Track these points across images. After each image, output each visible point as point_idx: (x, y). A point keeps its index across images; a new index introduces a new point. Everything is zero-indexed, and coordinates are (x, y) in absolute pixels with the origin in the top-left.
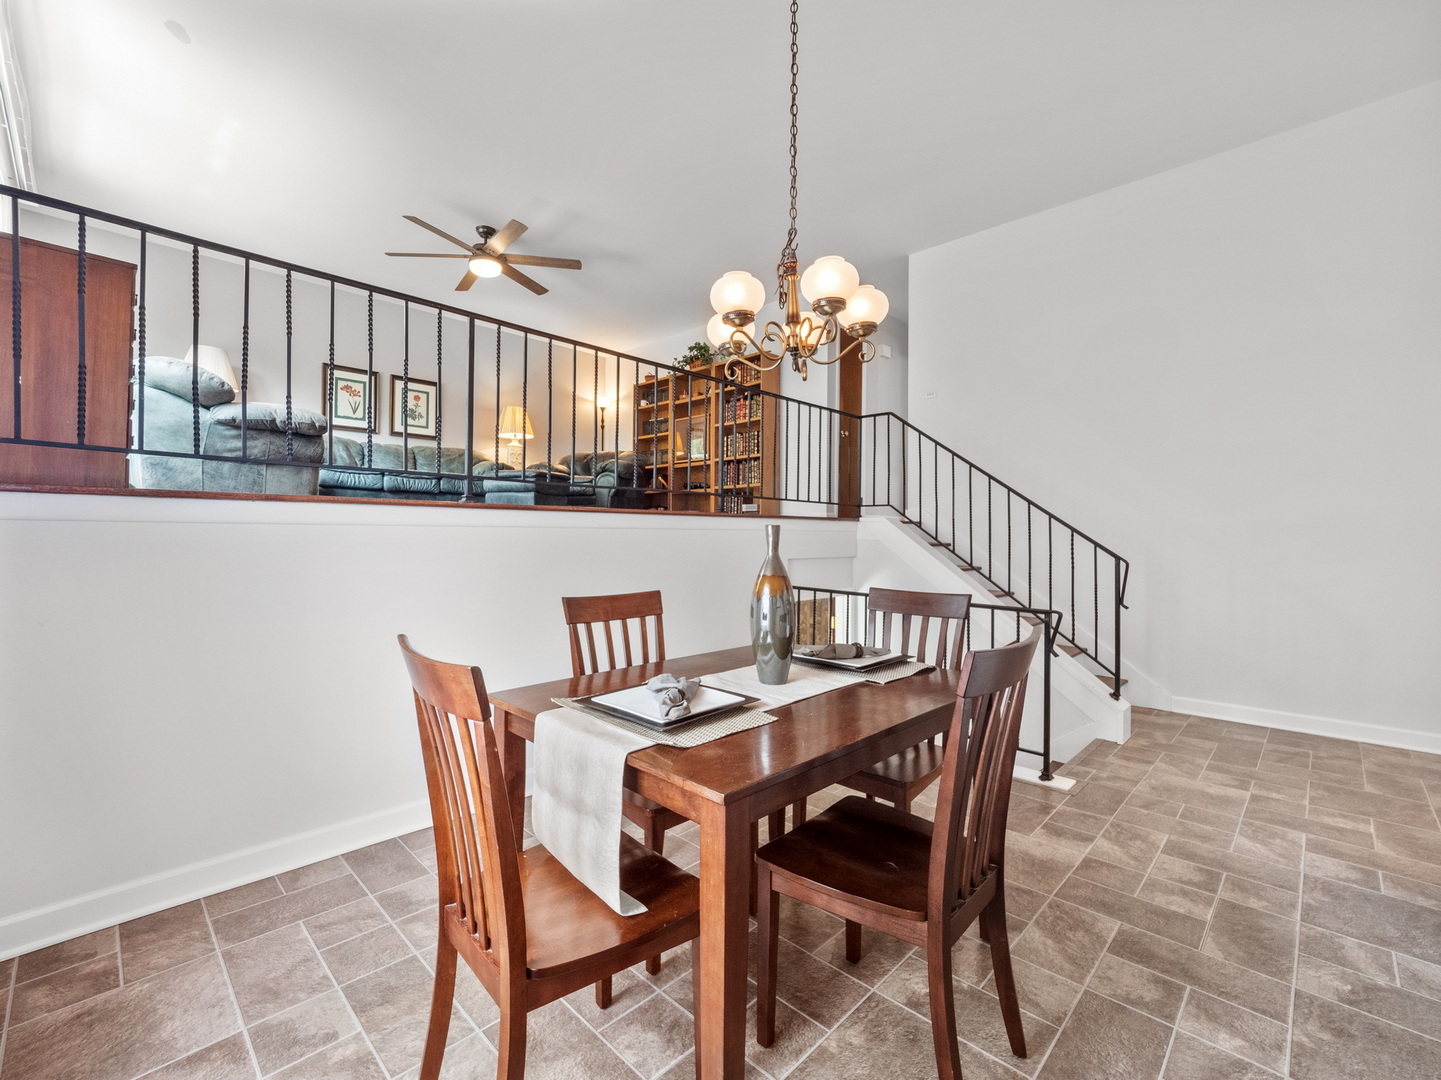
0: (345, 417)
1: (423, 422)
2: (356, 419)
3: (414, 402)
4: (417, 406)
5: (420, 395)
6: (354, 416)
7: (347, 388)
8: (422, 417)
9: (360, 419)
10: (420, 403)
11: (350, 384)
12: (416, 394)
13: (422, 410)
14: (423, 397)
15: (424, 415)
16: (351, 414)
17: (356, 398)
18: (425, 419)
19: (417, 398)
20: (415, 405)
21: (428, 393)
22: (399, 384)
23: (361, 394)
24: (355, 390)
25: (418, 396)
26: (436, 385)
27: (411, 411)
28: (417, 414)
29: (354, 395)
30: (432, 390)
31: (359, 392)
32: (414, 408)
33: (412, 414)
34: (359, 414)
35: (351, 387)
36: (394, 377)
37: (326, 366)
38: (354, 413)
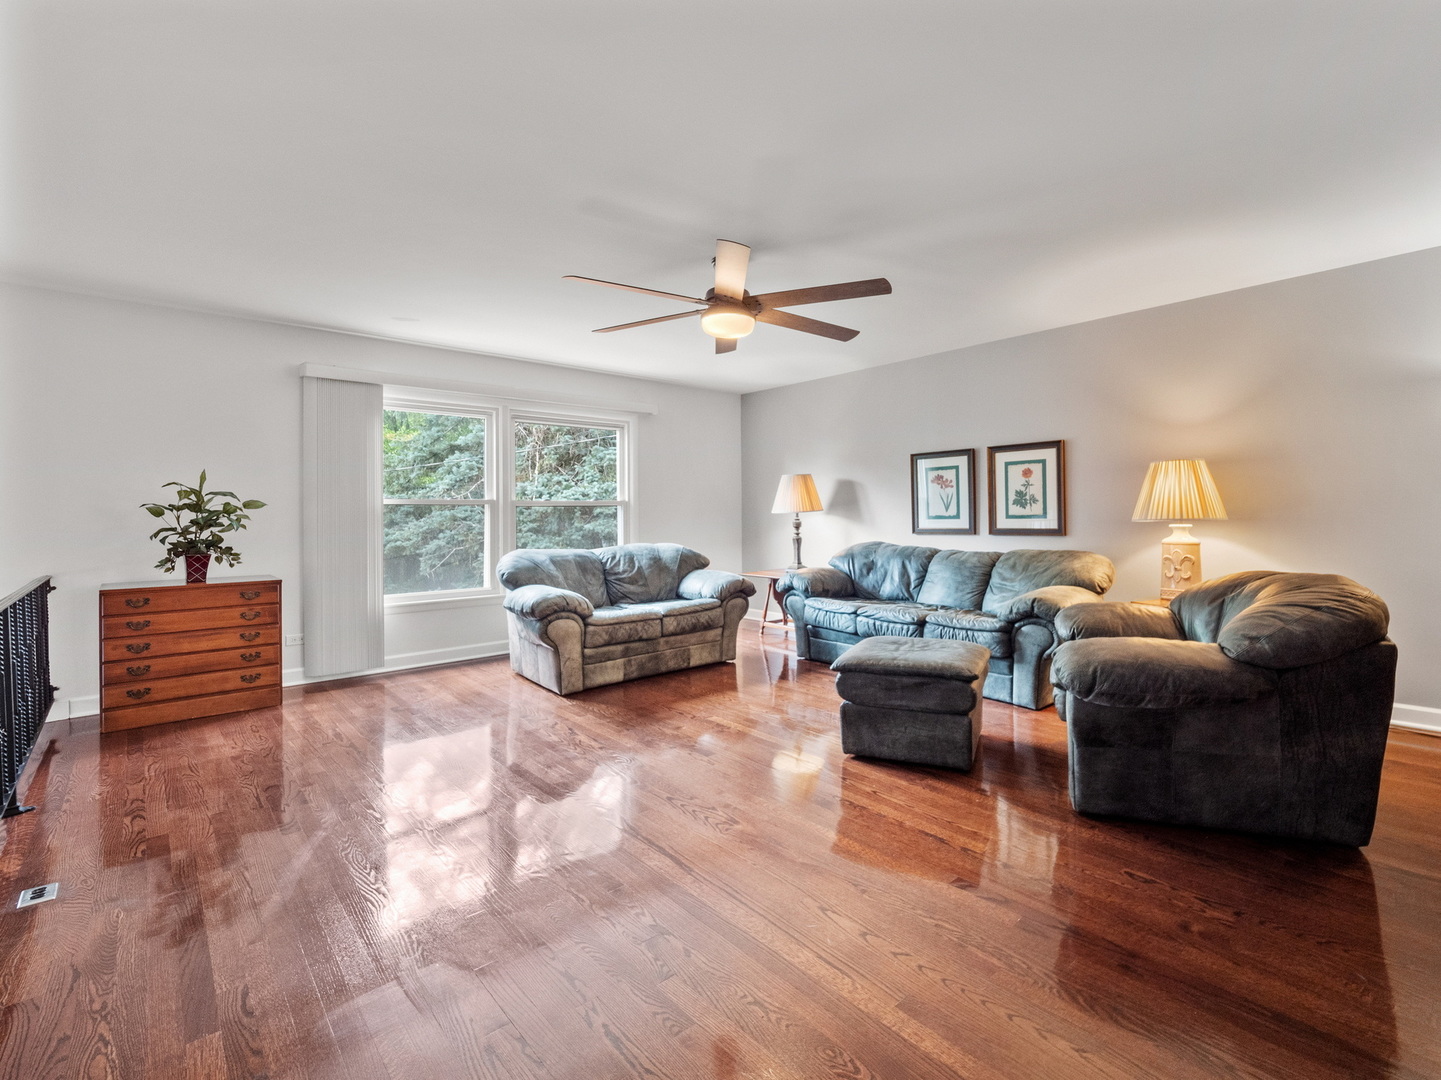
0: (938, 517)
1: (1037, 508)
2: (949, 517)
3: (1023, 480)
4: (1027, 485)
5: (1032, 467)
6: (947, 514)
7: (938, 479)
8: (1035, 501)
9: (954, 517)
10: (1032, 480)
11: (941, 472)
12: (1026, 466)
13: (1036, 490)
14: (1037, 469)
15: (1039, 497)
16: (943, 512)
17: (949, 490)
18: (1040, 505)
19: (1027, 473)
20: (1024, 485)
21: (1043, 462)
22: (1001, 458)
23: (954, 483)
24: (947, 480)
25: (1029, 470)
26: (1058, 445)
27: (1020, 494)
28: (1028, 497)
29: (946, 486)
30: (1050, 455)
31: (951, 481)
32: (1023, 489)
33: (1021, 499)
34: (952, 511)
35: (942, 477)
36: (993, 450)
37: (914, 458)
38: (947, 510)
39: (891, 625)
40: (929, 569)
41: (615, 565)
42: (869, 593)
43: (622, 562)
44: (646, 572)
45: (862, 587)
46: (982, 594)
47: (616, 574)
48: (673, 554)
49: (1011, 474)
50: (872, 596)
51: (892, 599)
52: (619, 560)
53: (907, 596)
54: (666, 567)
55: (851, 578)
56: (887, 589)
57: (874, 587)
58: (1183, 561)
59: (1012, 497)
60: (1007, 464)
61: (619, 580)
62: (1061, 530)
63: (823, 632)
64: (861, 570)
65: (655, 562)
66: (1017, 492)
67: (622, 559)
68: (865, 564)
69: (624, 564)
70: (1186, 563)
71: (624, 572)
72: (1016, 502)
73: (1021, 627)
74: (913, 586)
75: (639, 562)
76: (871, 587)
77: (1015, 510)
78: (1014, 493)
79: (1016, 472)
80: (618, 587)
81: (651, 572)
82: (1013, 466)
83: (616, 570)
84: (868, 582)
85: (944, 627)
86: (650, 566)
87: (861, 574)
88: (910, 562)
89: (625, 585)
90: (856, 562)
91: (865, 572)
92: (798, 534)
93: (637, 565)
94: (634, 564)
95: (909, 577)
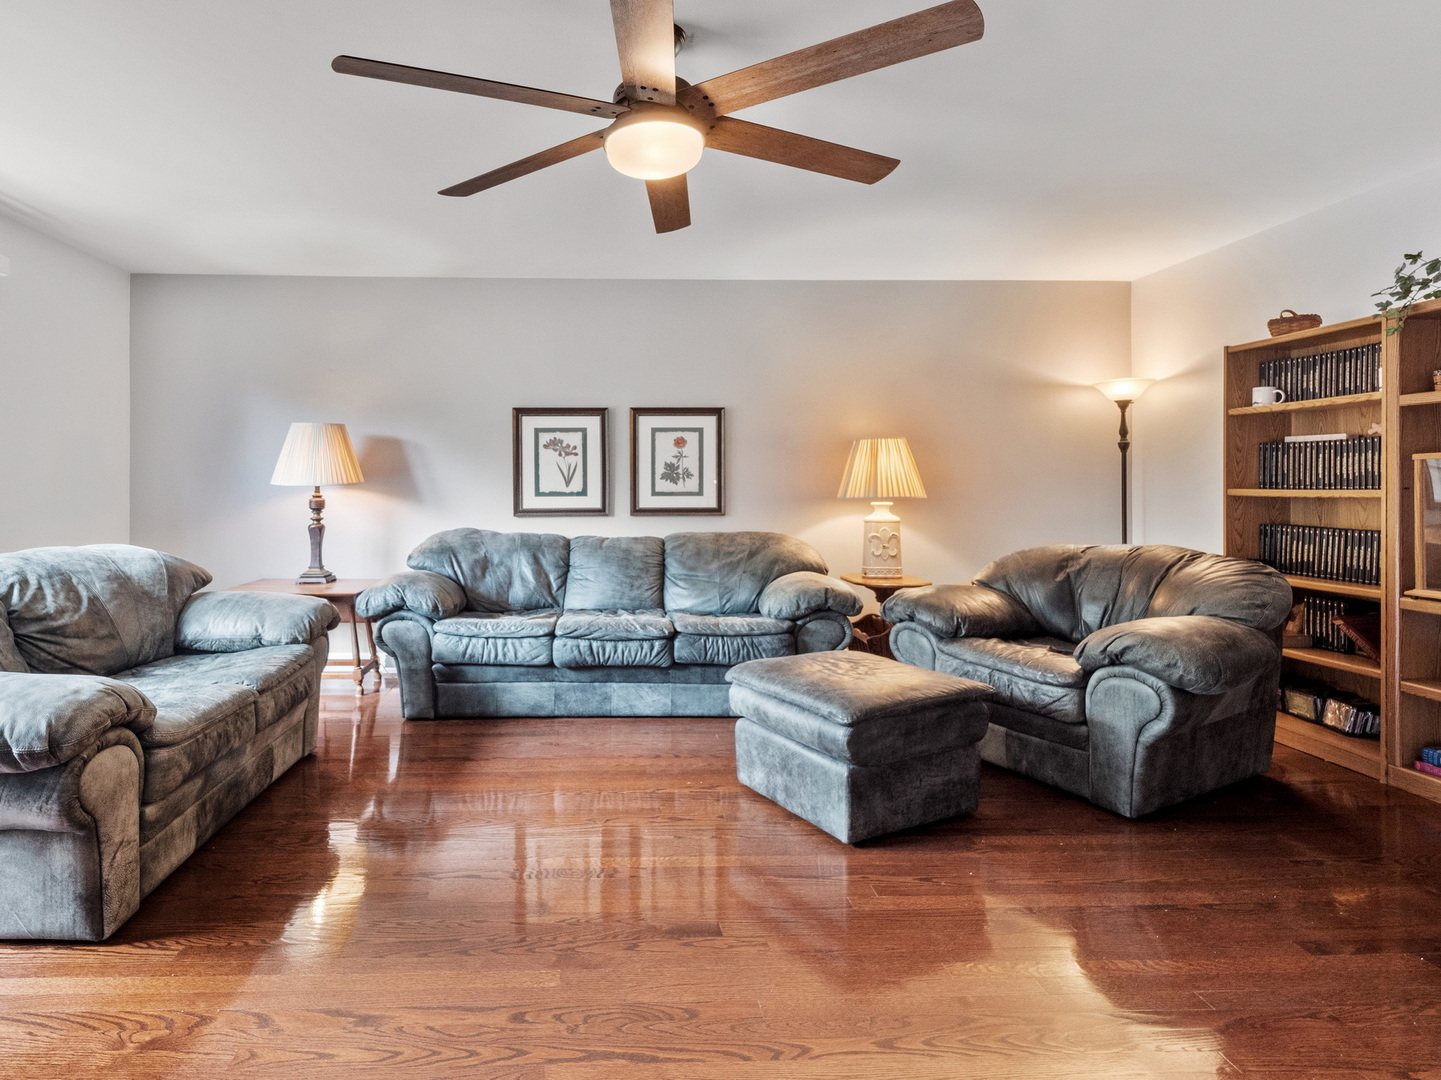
0: (552, 494)
1: (692, 484)
2: (571, 494)
3: (675, 451)
4: (680, 456)
5: (686, 435)
6: (568, 490)
7: (553, 444)
8: (689, 475)
9: (578, 494)
10: (685, 450)
11: (559, 435)
12: (679, 434)
13: (690, 463)
14: (692, 439)
15: (695, 471)
16: (562, 487)
17: (571, 459)
18: (695, 480)
19: (680, 442)
20: (677, 457)
21: (700, 431)
22: (646, 423)
23: (579, 450)
24: (568, 446)
25: (682, 439)
26: (717, 412)
27: (670, 467)
28: (680, 471)
29: (568, 454)
30: (709, 423)
31: (575, 448)
32: (674, 461)
33: (672, 473)
34: (576, 485)
35: (561, 442)
36: (637, 412)
37: (519, 413)
38: (567, 485)
39: (620, 646)
40: (571, 563)
41: (34, 598)
42: (496, 603)
43: (48, 592)
44: (110, 607)
45: (479, 594)
46: (661, 589)
47: (39, 619)
48: (150, 566)
49: (659, 443)
50: (497, 608)
51: (528, 608)
52: (40, 588)
53: (546, 601)
54: (145, 593)
55: (457, 582)
56: (518, 594)
57: (498, 593)
58: (890, 538)
59: (660, 470)
60: (654, 431)
61: (53, 631)
62: (718, 511)
63: (471, 671)
64: (472, 570)
65: (120, 585)
66: (666, 464)
67: (45, 583)
68: (476, 562)
69: (56, 595)
70: (893, 540)
71: (61, 612)
72: (664, 477)
73: (805, 624)
74: (555, 586)
75: (87, 588)
76: (493, 593)
77: (663, 485)
78: (663, 465)
79: (666, 442)
80: (52, 648)
81: (120, 606)
82: (663, 434)
83: (39, 609)
84: (488, 586)
85: (708, 636)
86: (115, 595)
87: (475, 578)
88: (544, 556)
89: (69, 641)
90: (460, 558)
91: (479, 572)
92: (318, 520)
93: (84, 594)
94: (77, 593)
95: (547, 576)
